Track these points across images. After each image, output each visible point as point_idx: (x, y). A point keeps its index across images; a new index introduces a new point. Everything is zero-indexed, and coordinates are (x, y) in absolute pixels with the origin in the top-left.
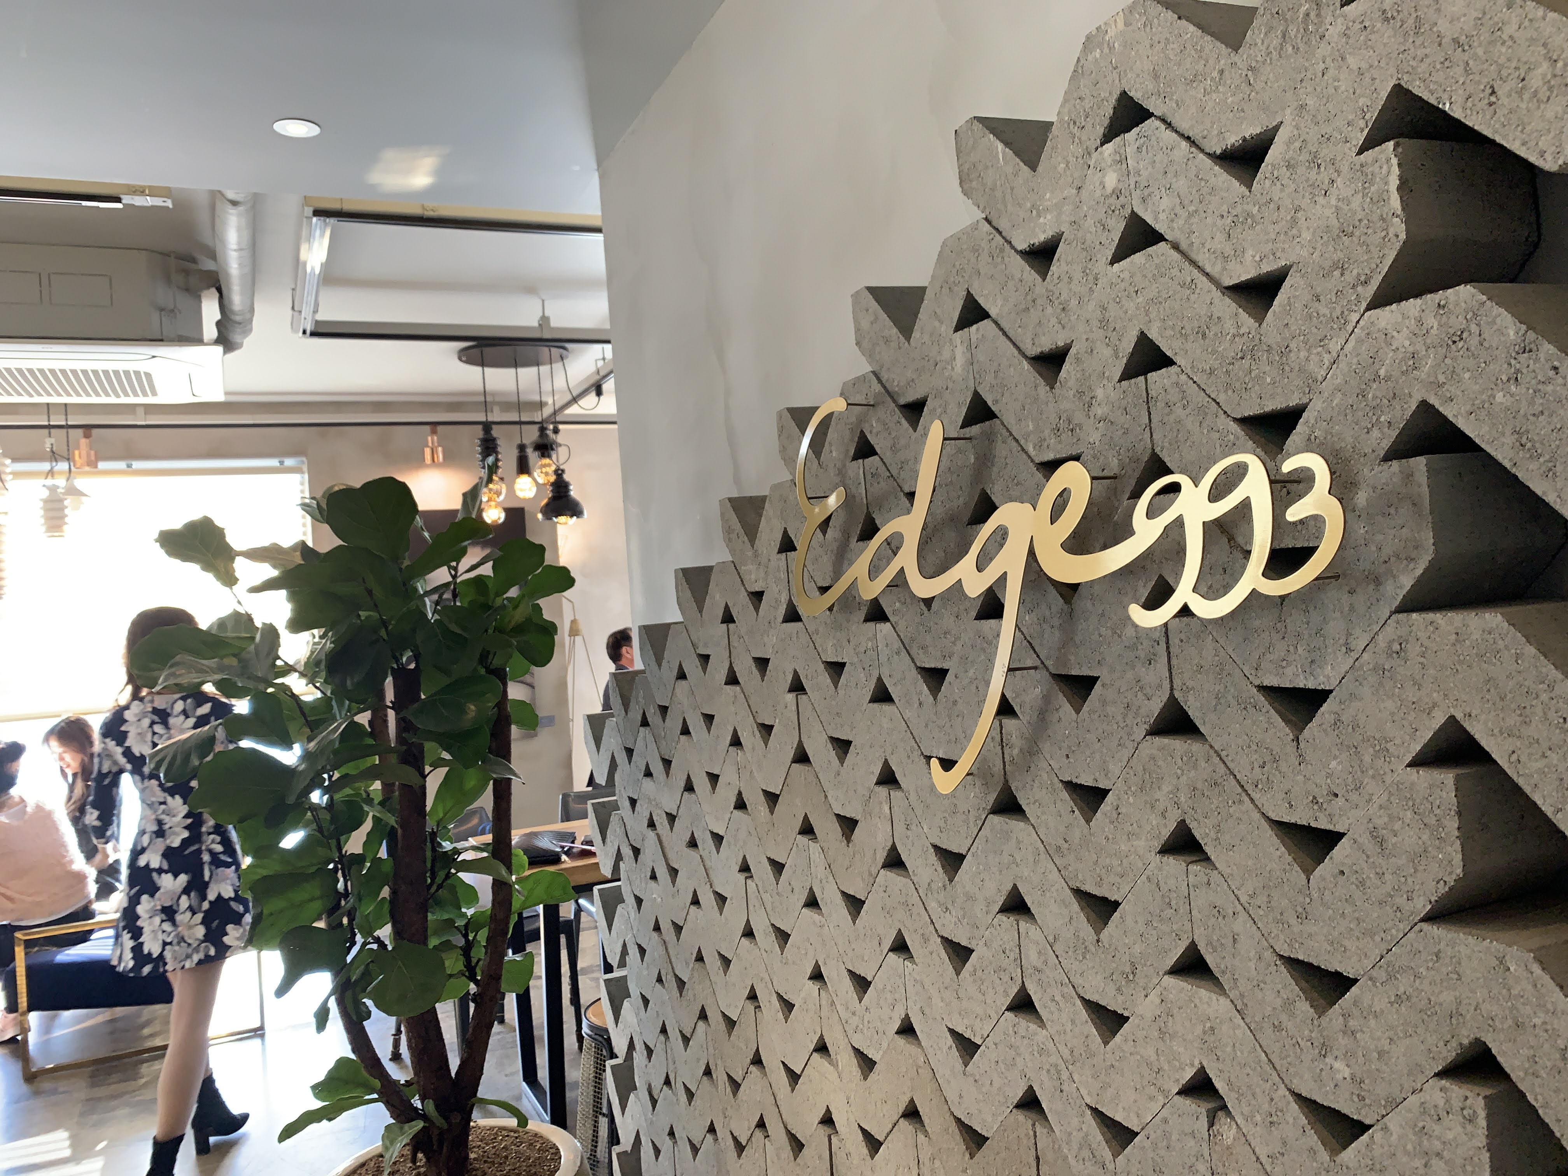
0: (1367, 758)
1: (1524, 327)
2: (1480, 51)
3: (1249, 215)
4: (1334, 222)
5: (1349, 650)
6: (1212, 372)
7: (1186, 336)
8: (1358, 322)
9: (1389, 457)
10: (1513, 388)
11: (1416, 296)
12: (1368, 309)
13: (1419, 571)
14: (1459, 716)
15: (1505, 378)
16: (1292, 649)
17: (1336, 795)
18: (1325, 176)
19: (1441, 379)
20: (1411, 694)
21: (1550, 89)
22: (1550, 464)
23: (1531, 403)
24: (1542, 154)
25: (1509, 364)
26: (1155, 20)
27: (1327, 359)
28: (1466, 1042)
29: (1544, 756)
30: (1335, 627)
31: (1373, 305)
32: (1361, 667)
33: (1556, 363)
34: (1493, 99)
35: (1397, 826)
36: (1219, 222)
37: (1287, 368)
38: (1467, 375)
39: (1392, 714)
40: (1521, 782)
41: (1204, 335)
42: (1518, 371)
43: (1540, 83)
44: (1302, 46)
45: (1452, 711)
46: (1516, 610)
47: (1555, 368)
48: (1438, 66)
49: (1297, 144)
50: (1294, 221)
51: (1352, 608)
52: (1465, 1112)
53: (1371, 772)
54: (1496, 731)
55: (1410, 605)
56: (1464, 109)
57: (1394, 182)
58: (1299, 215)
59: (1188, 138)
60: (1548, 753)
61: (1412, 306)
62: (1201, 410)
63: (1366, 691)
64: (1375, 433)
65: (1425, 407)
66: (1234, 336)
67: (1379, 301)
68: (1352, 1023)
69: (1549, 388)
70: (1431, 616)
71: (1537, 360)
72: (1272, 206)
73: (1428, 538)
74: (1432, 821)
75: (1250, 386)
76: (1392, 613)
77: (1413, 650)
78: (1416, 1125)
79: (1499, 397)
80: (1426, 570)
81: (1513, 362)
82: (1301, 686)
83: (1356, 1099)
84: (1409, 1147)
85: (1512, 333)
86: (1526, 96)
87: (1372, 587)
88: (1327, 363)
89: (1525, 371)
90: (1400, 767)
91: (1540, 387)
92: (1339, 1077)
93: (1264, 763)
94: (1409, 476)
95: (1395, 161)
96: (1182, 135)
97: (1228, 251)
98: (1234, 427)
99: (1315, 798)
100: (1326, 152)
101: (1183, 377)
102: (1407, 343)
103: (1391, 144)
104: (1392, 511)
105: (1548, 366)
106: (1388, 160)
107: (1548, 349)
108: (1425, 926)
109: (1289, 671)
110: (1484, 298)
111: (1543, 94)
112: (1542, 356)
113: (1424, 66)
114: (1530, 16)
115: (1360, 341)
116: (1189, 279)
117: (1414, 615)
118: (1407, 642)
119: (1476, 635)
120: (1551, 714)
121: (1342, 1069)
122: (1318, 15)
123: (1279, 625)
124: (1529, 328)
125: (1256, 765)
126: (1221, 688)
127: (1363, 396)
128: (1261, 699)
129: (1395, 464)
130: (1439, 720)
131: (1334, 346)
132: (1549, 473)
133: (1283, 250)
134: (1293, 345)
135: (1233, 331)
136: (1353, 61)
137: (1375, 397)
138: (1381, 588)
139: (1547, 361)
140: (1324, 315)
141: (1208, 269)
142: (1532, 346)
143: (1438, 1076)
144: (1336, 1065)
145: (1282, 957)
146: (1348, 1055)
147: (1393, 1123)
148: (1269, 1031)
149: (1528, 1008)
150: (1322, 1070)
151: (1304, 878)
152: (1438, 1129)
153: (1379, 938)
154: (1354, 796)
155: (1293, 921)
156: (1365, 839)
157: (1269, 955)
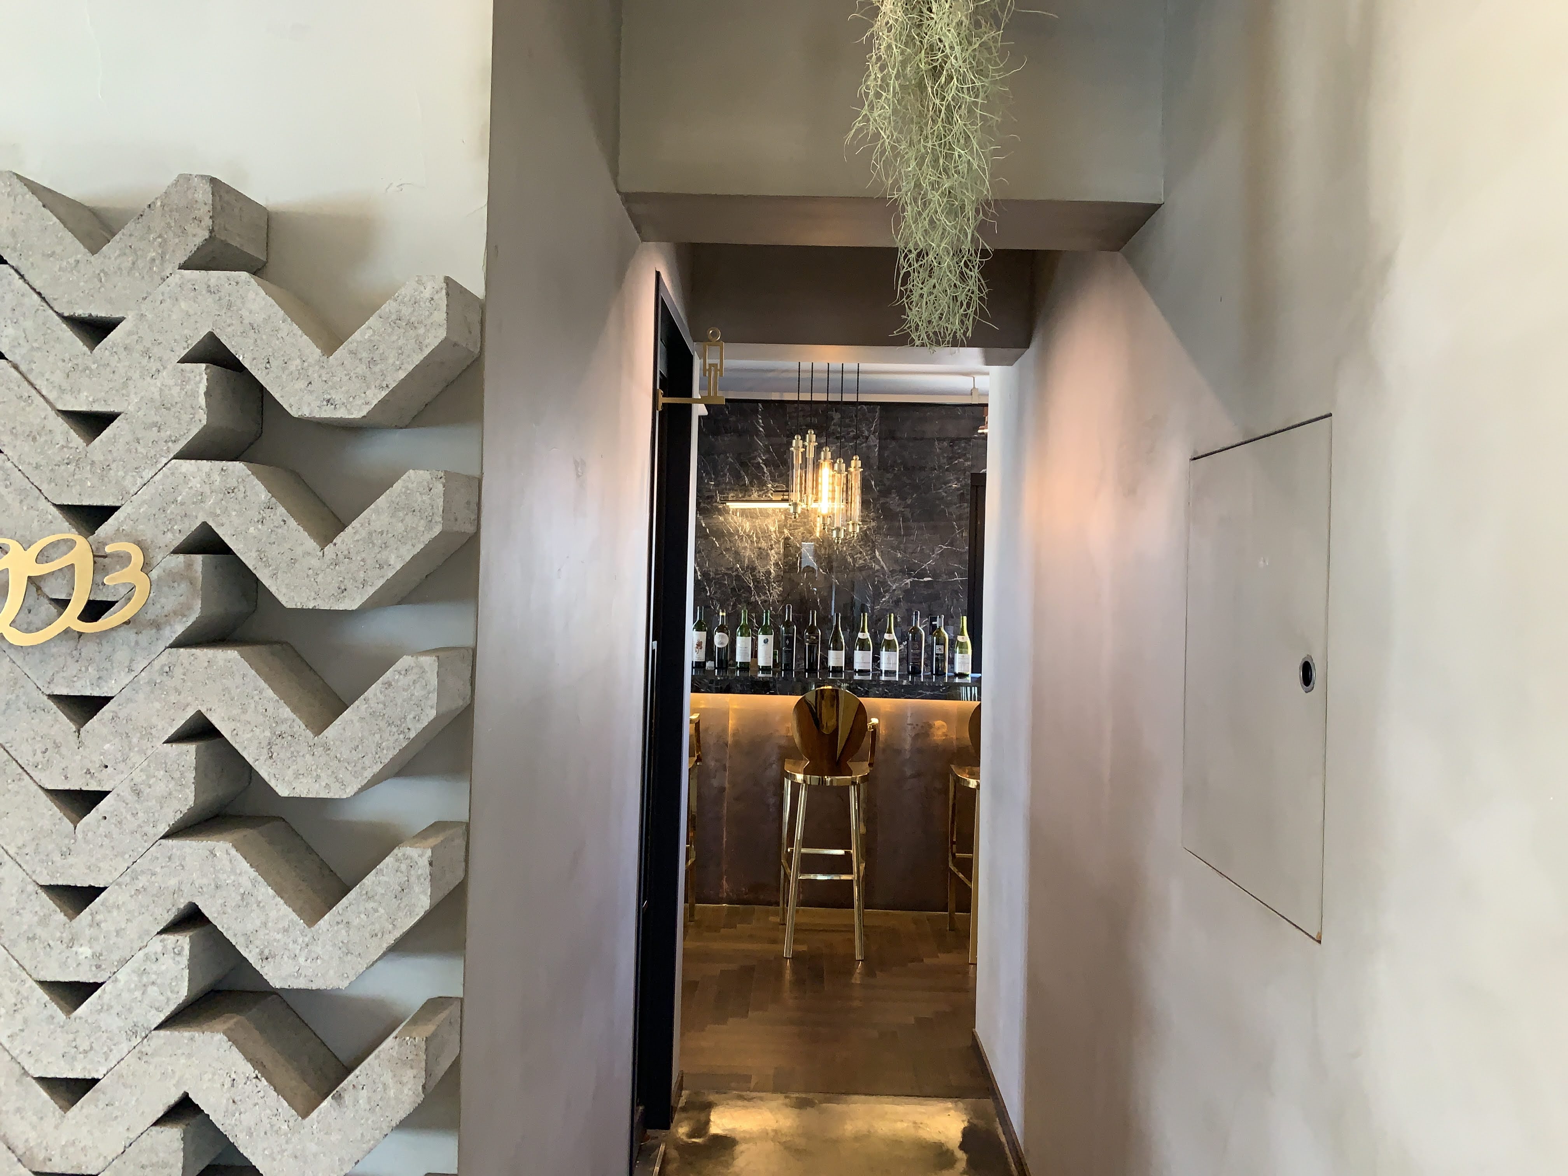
0: (135, 740)
1: (270, 495)
2: (264, 337)
3: (87, 368)
4: (157, 396)
5: (130, 670)
6: (37, 467)
7: (16, 435)
8: (166, 464)
9: (177, 551)
10: (260, 526)
11: (207, 460)
12: (175, 458)
13: (189, 623)
14: (203, 711)
15: (256, 520)
16: (83, 669)
17: (106, 767)
18: (154, 366)
19: (218, 512)
20: (173, 698)
21: (299, 374)
22: (275, 572)
23: (269, 537)
24: (291, 406)
25: (259, 513)
27: (140, 482)
28: (182, 906)
30: (122, 655)
31: (178, 457)
32: (138, 682)
33: (285, 519)
34: (268, 366)
35: (152, 781)
36: (60, 364)
37: (106, 479)
38: (234, 513)
39: (158, 711)
40: (236, 746)
41: (34, 439)
42: (263, 518)
43: (295, 369)
44: (146, 277)
45: (200, 708)
46: (247, 649)
47: (284, 521)
48: (239, 334)
49: (135, 337)
50: (125, 385)
51: (137, 643)
52: (176, 950)
53: (136, 749)
54: (226, 718)
55: (178, 644)
56: (251, 364)
57: (203, 388)
58: (130, 382)
59: (39, 294)
60: (255, 729)
61: (205, 465)
62: (22, 493)
63: (141, 696)
64: (169, 535)
65: (205, 526)
66: (63, 447)
67: (183, 455)
68: (99, 917)
69: (280, 531)
70: (193, 651)
71: (275, 514)
72: (108, 369)
73: (198, 605)
74: (177, 775)
75: (72, 484)
76: (166, 648)
77: (178, 671)
78: (139, 969)
79: (252, 530)
80: (194, 623)
81: (262, 512)
82: (88, 694)
83: (94, 968)
84: (133, 986)
85: (263, 496)
86: (287, 372)
87: (154, 631)
88: (139, 484)
89: (268, 518)
90: (159, 744)
91: (275, 529)
92: (82, 957)
93: (47, 749)
94: (189, 566)
95: (205, 377)
96: (34, 290)
97: (66, 385)
98: (54, 510)
99: (88, 770)
100: (156, 351)
101: (9, 464)
102: (199, 486)
103: (204, 366)
104: (176, 585)
105: (281, 519)
106: (200, 374)
107: (281, 510)
108: (163, 841)
109: (78, 684)
110: (250, 473)
111: (296, 375)
112: (278, 512)
113: (229, 329)
114: (295, 332)
115: (166, 476)
116: (27, 395)
117: (182, 650)
118: (175, 665)
119: (221, 663)
120: (259, 707)
121: (85, 951)
122: (162, 264)
123: (74, 652)
124: (273, 496)
125: (39, 752)
126: (13, 697)
127: (164, 511)
128: (51, 704)
129: (181, 557)
130: (190, 713)
131: (147, 474)
132: (274, 576)
133: (113, 401)
134: (113, 466)
135: (62, 443)
136: (183, 305)
137: (172, 513)
138: (161, 632)
139: (281, 516)
140: (142, 453)
141: (44, 393)
142: (273, 506)
143: (160, 933)
144: (81, 950)
145: (42, 886)
146: (92, 940)
147: (122, 976)
148: (23, 944)
149: (225, 875)
150: (68, 957)
151: (72, 826)
152: (154, 967)
153: (127, 856)
154: (121, 766)
155: (57, 858)
156: (127, 794)
157: (31, 888)
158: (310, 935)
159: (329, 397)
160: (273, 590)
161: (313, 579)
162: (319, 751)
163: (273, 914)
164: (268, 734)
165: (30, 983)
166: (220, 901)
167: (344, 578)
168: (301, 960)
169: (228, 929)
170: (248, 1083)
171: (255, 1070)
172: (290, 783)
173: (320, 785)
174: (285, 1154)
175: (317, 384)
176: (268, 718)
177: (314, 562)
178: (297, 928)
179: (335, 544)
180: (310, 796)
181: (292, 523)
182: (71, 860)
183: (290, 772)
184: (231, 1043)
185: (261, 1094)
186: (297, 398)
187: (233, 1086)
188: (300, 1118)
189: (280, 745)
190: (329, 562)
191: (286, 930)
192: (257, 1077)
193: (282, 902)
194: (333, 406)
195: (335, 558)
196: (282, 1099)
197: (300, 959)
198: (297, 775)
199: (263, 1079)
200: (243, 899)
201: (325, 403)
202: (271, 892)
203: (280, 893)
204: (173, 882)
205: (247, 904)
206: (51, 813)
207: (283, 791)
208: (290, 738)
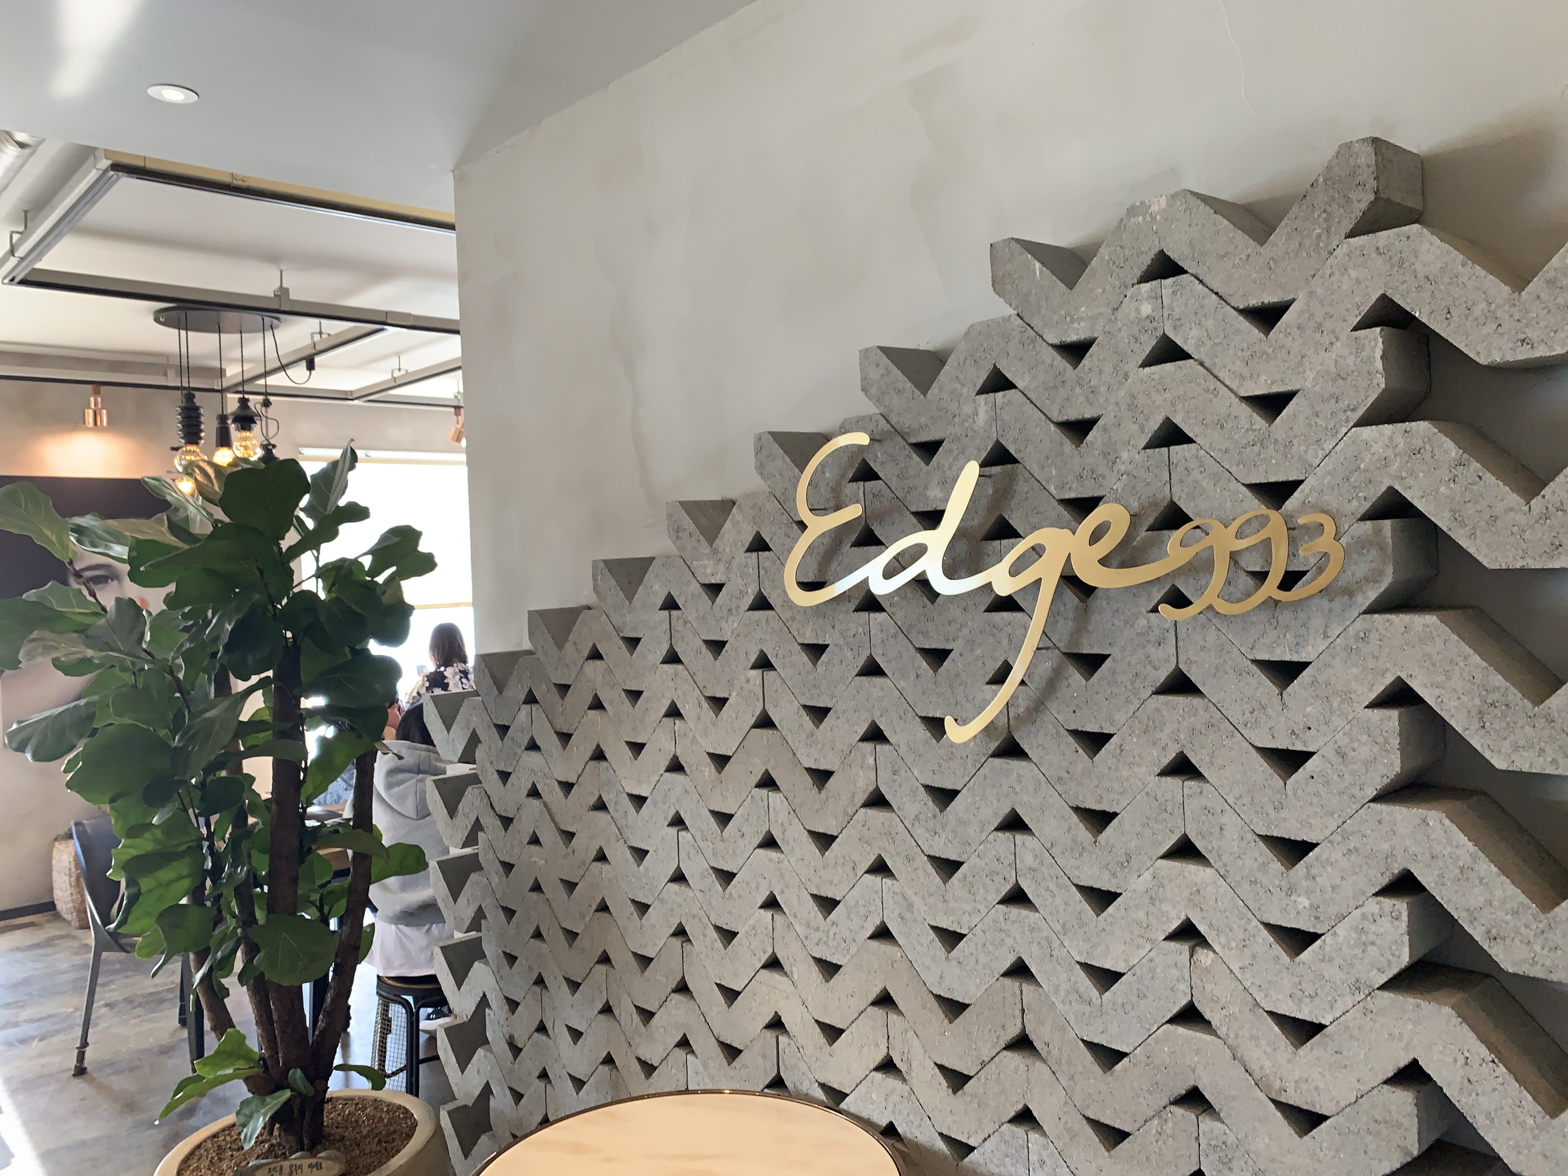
0: (1336, 704)
1: (1461, 451)
2: (1442, 287)
3: (1265, 353)
4: (1333, 370)
5: (1326, 636)
6: (1226, 451)
7: (1206, 425)
8: (1346, 433)
9: (1365, 518)
10: (1452, 485)
11: (1388, 423)
12: (1354, 426)
13: (1382, 589)
14: (1404, 677)
15: (1447, 479)
16: (1281, 636)
17: (1310, 728)
18: (1326, 339)
19: (1404, 475)
20: (1371, 664)
21: (1486, 317)
22: (1473, 532)
23: (1463, 495)
24: (1478, 353)
25: (1451, 471)
26: (1195, 209)
27: (1321, 454)
28: (1396, 871)
29: (1459, 698)
30: (1317, 622)
31: (1358, 424)
32: (1335, 648)
33: (1481, 474)
34: (1449, 316)
35: (1355, 745)
36: (1239, 354)
37: (1289, 456)
38: (1421, 474)
39: (1356, 676)
40: (1442, 714)
41: (1222, 427)
42: (1456, 476)
43: (1480, 313)
44: (1313, 254)
45: (1399, 674)
46: (1447, 614)
47: (1480, 477)
48: (1414, 290)
49: (1307, 315)
50: (1300, 363)
51: (1331, 611)
52: (1393, 914)
53: (1338, 713)
54: (1429, 685)
55: (1372, 610)
56: (1429, 318)
57: (1379, 352)
58: (1305, 360)
59: (1217, 293)
60: (1462, 697)
61: (1387, 429)
62: (1216, 477)
63: (1337, 662)
64: (1355, 503)
65: (1391, 490)
66: (1248, 430)
67: (1364, 422)
68: (1314, 871)
69: (1475, 487)
70: (1388, 616)
71: (1468, 471)
72: (1283, 351)
73: (1389, 570)
74: (1381, 740)
75: (1258, 463)
76: (1360, 614)
77: (1374, 637)
78: (1357, 927)
79: (1443, 489)
80: (1387, 589)
81: (1453, 470)
82: (1287, 659)
83: (1313, 919)
84: (1352, 942)
85: (1453, 454)
86: (1470, 318)
87: (1347, 597)
88: (1320, 456)
89: (1460, 476)
90: (1360, 708)
91: (1470, 486)
92: (1301, 907)
93: (1254, 710)
94: (1378, 532)
95: (1380, 340)
96: (1212, 291)
97: (1246, 372)
98: (1244, 489)
99: (1293, 731)
100: (1328, 325)
101: (1202, 452)
102: (1381, 451)
103: (1378, 329)
104: (1365, 551)
105: (1475, 475)
106: (1375, 339)
107: (1475, 465)
108: (1372, 805)
109: (1278, 651)
110: (1436, 431)
111: (1482, 320)
112: (1472, 468)
113: (1404, 287)
114: (1477, 274)
115: (1346, 445)
116: (1212, 387)
117: (1376, 616)
118: (1370, 631)
119: (1419, 628)
120: (1465, 674)
121: (1303, 902)
122: (1328, 238)
123: (1272, 620)
124: (1464, 452)
125: (1247, 712)
126: (1221, 661)
127: (1348, 480)
128: (1254, 668)
129: (1369, 523)
130: (1389, 679)
131: (1328, 446)
132: (1472, 536)
133: (1290, 380)
134: (1295, 442)
135: (1247, 426)
136: (1353, 273)
137: (1356, 481)
138: (1353, 599)
139: (1475, 471)
140: (1321, 426)
141: (1228, 383)
142: (1466, 463)
143: (1376, 894)
144: (1300, 899)
145: (1260, 836)
146: (1308, 893)
147: (1341, 929)
148: (1247, 886)
149: (1440, 846)
150: (1287, 905)
151: (1282, 782)
152: (1373, 928)
153: (1336, 816)
154: (1323, 728)
155: (1271, 812)
156: (1331, 755)
157: (1250, 836)
158: (1545, 921)
159: (1523, 336)
160: (1472, 550)
161: (1518, 537)
162: (1541, 722)
163: (1498, 893)
164: (1477, 702)
165: (1255, 923)
166: (1436, 872)
167: (1558, 533)
168: (1538, 948)
169: (1449, 901)
170: (1484, 1065)
171: (1491, 1053)
172: (1509, 756)
173: (1545, 760)
174: (1533, 1150)
175: (1507, 324)
176: (1476, 686)
177: (1520, 518)
178: (1530, 911)
179: (1544, 496)
180: (1534, 771)
181: (1489, 478)
182: (1284, 814)
183: (1507, 743)
184: (1460, 1019)
185: (1500, 1080)
186: (1485, 344)
187: (1466, 1064)
188: (1548, 1117)
189: (1492, 715)
190: (1537, 517)
191: (1515, 913)
192: (1493, 1061)
193: (1508, 881)
194: (1529, 346)
195: (1545, 511)
196: (1525, 1092)
197: (1534, 946)
198: (1516, 748)
199: (1501, 1065)
200: (1462, 872)
201: (1519, 343)
202: (1494, 869)
203: (1504, 871)
204: (1386, 846)
205: (1467, 880)
206: (1262, 768)
207: (1500, 763)
208: (1504, 707)
